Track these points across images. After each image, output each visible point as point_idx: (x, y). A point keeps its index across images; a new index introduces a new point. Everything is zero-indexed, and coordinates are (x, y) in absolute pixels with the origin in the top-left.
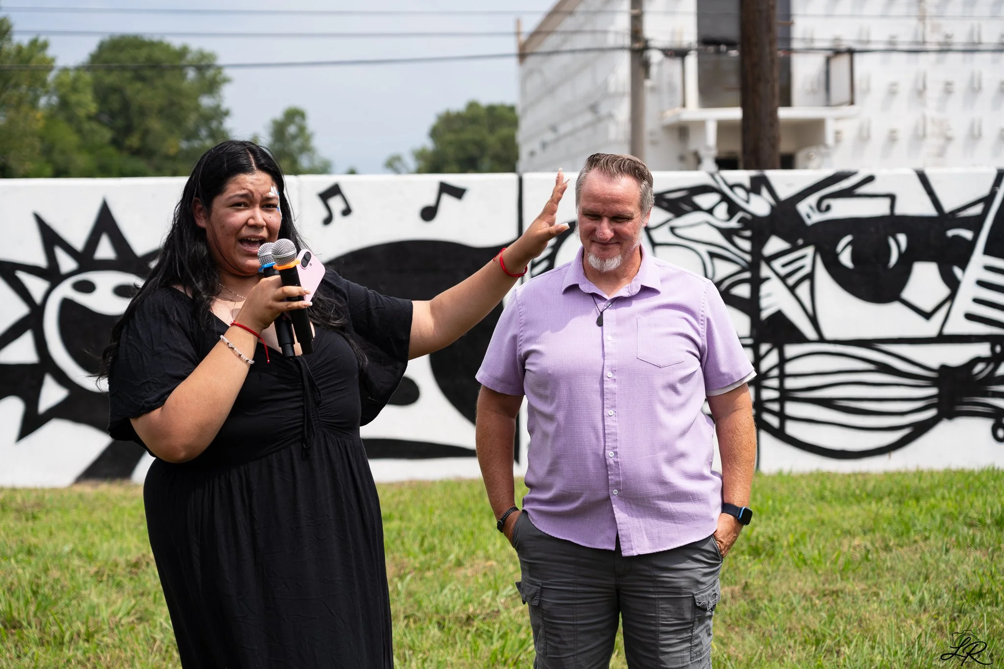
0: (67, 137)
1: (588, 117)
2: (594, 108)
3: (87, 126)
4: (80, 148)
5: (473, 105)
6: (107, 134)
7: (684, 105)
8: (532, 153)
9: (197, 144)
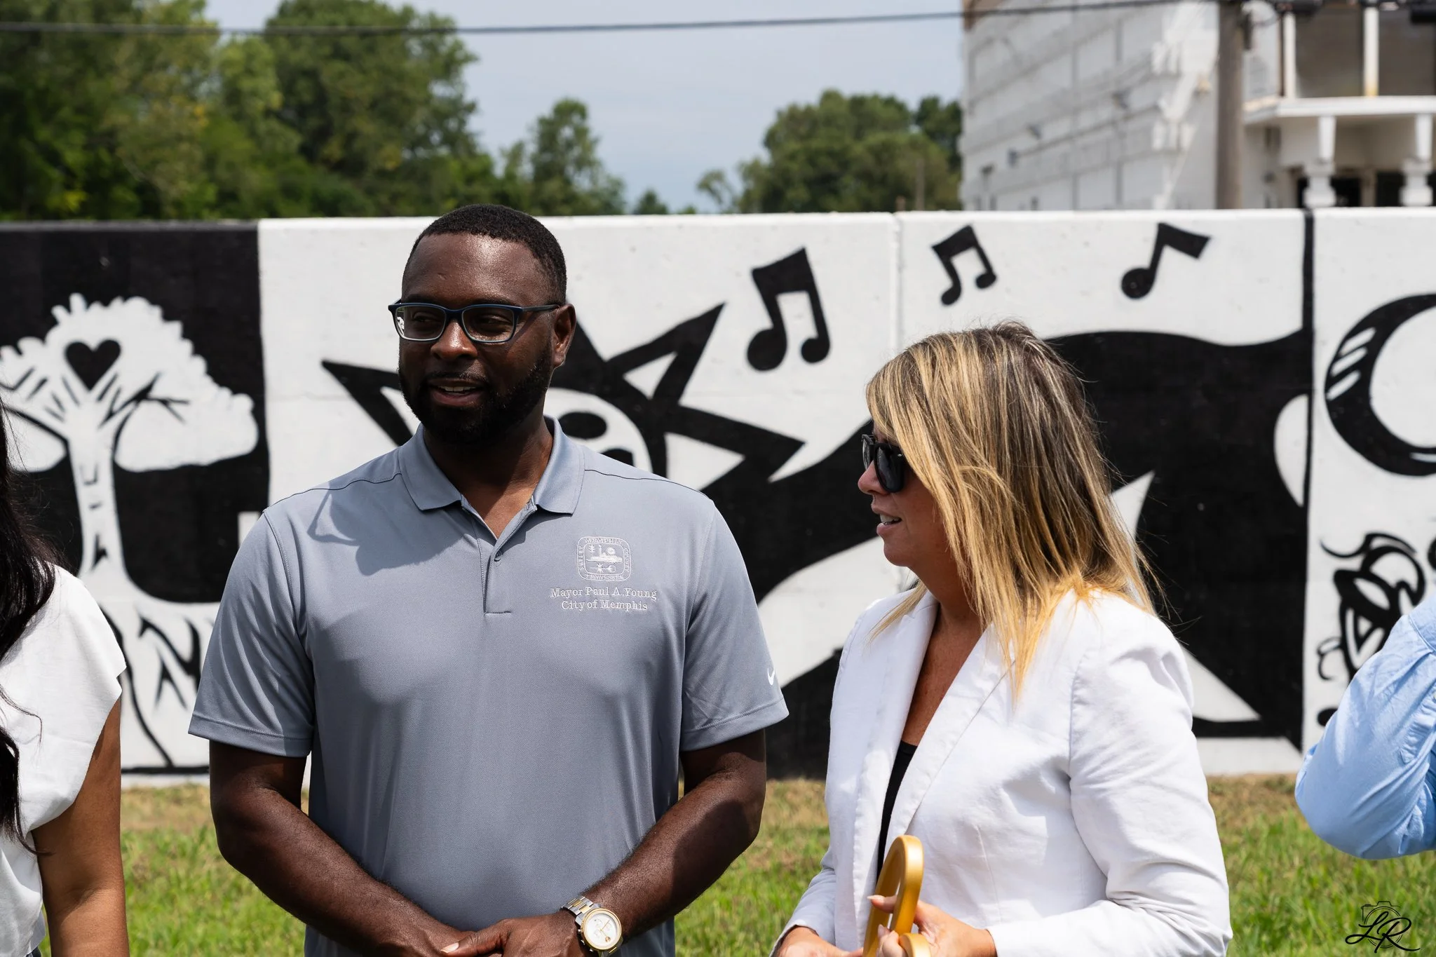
0: (237, 144)
1: (1107, 112)
2: (1120, 98)
3: (262, 126)
4: (254, 160)
5: (830, 97)
6: (295, 139)
7: (1282, 93)
8: (987, 171)
9: (422, 152)
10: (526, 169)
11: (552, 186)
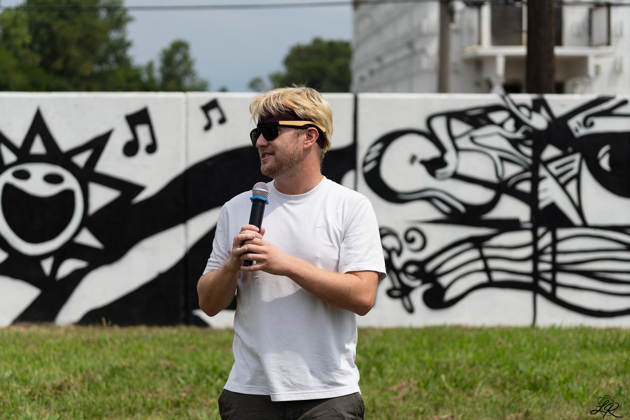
0: (7, 60)
1: (406, 51)
2: (410, 45)
3: (22, 52)
4: (17, 69)
5: (317, 42)
6: (37, 59)
7: (480, 43)
8: (362, 79)
9: (105, 67)
10: (157, 75)
11: (172, 83)
